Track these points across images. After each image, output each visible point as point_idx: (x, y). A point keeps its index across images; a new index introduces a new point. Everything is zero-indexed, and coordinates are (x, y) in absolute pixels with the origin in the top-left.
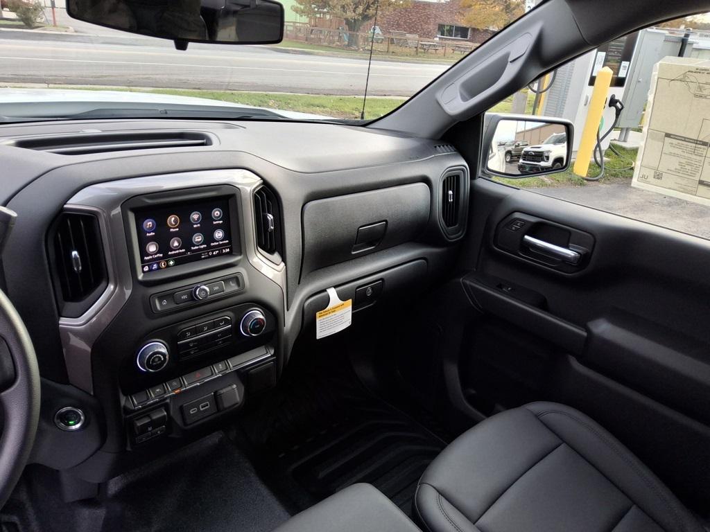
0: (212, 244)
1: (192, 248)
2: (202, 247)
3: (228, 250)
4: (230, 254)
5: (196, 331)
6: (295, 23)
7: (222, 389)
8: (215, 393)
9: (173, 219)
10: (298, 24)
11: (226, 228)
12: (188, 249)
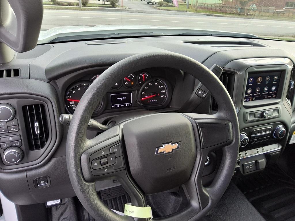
0: (270, 92)
1: (263, 93)
2: (266, 93)
3: (275, 96)
4: (275, 98)
5: (259, 132)
6: (215, 3)
7: (259, 160)
8: (256, 161)
9: (260, 79)
10: (217, 4)
11: (277, 85)
12: (261, 94)
